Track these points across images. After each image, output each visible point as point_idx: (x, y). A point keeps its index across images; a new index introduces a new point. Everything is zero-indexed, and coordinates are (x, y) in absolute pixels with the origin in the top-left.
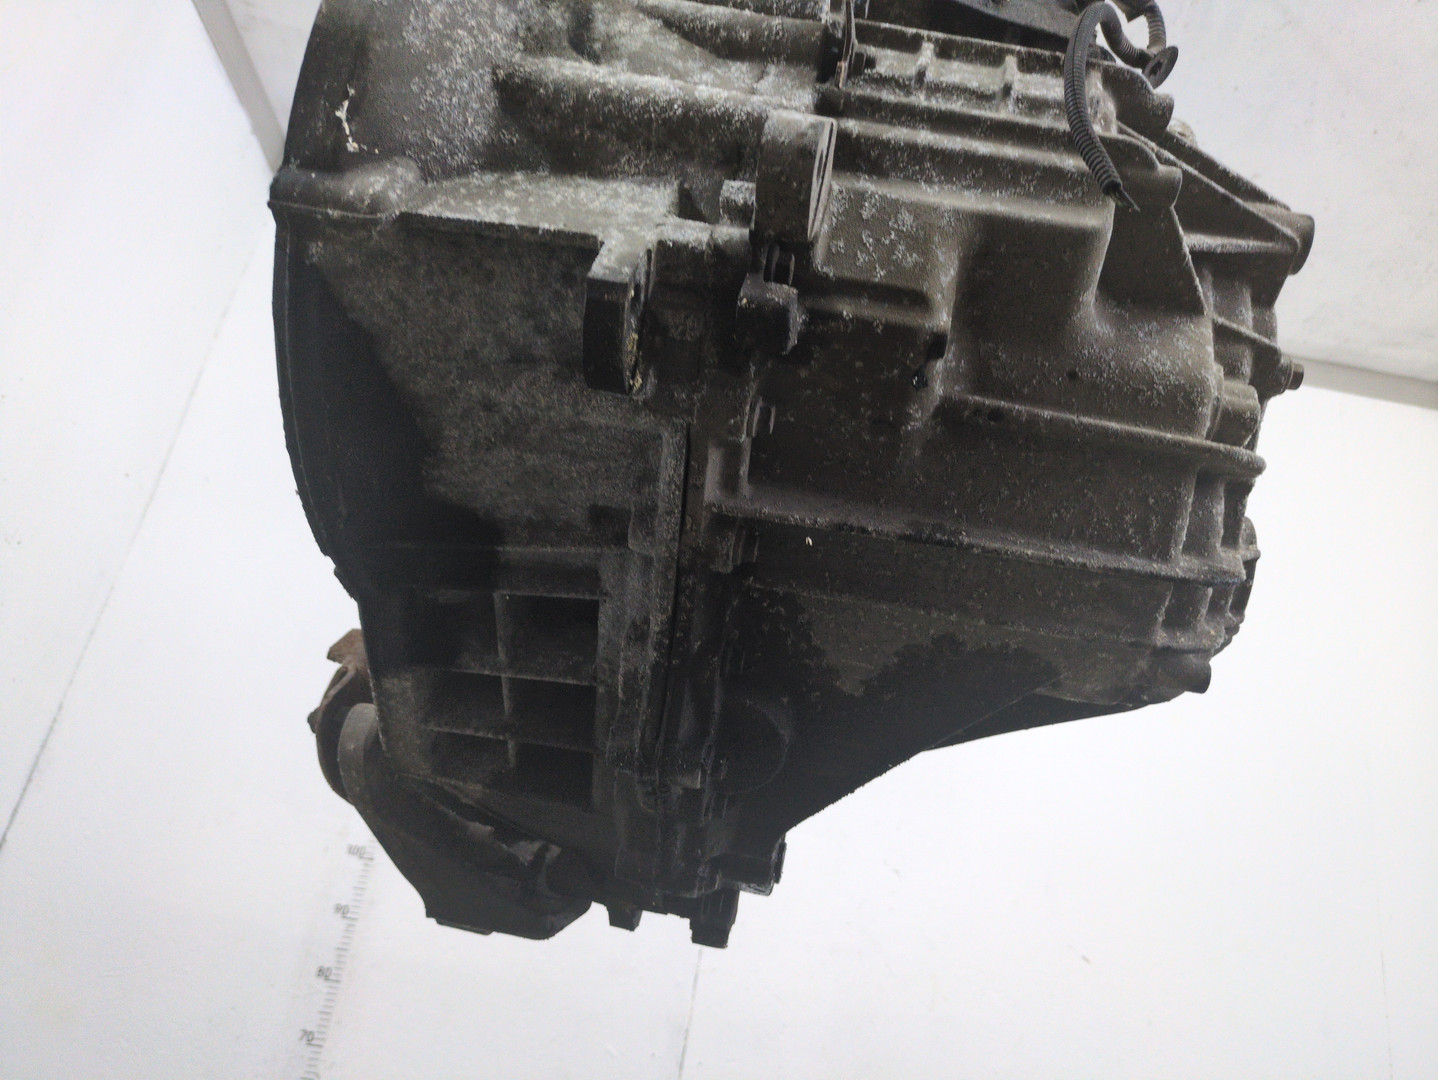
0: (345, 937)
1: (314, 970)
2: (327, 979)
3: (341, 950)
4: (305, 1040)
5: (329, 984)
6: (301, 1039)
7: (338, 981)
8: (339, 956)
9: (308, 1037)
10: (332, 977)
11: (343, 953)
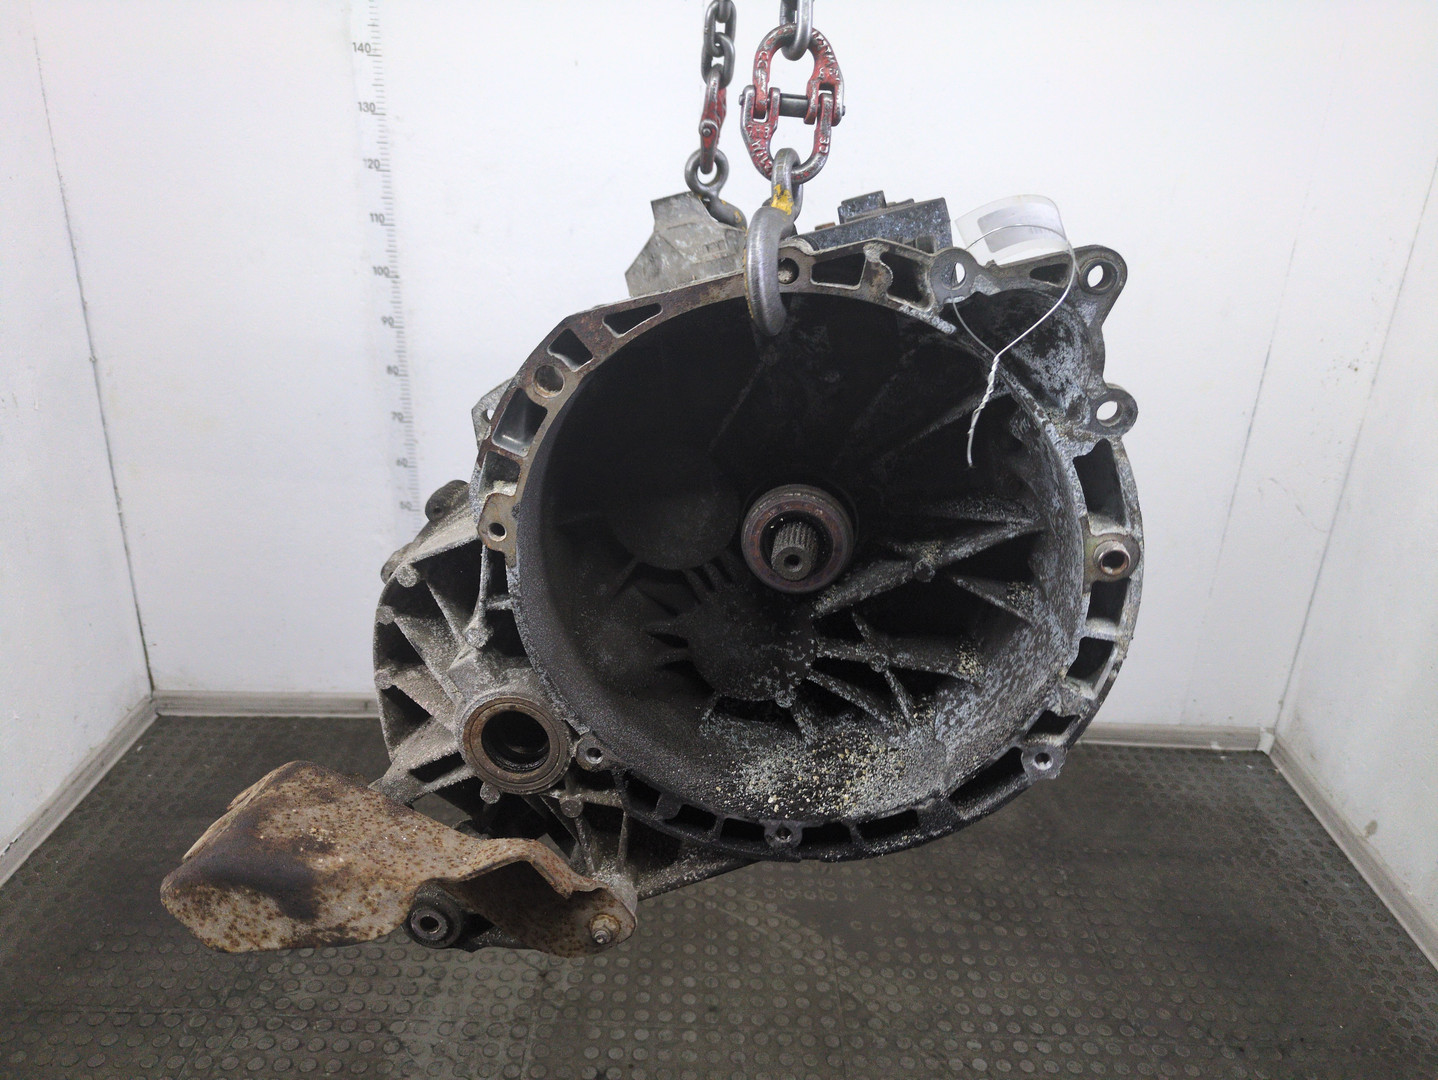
0: (399, 342)
1: (385, 369)
2: (396, 374)
3: (400, 352)
4: (397, 420)
5: (399, 378)
6: (394, 418)
7: (406, 375)
8: (400, 356)
9: (398, 416)
10: (400, 373)
11: (403, 354)
